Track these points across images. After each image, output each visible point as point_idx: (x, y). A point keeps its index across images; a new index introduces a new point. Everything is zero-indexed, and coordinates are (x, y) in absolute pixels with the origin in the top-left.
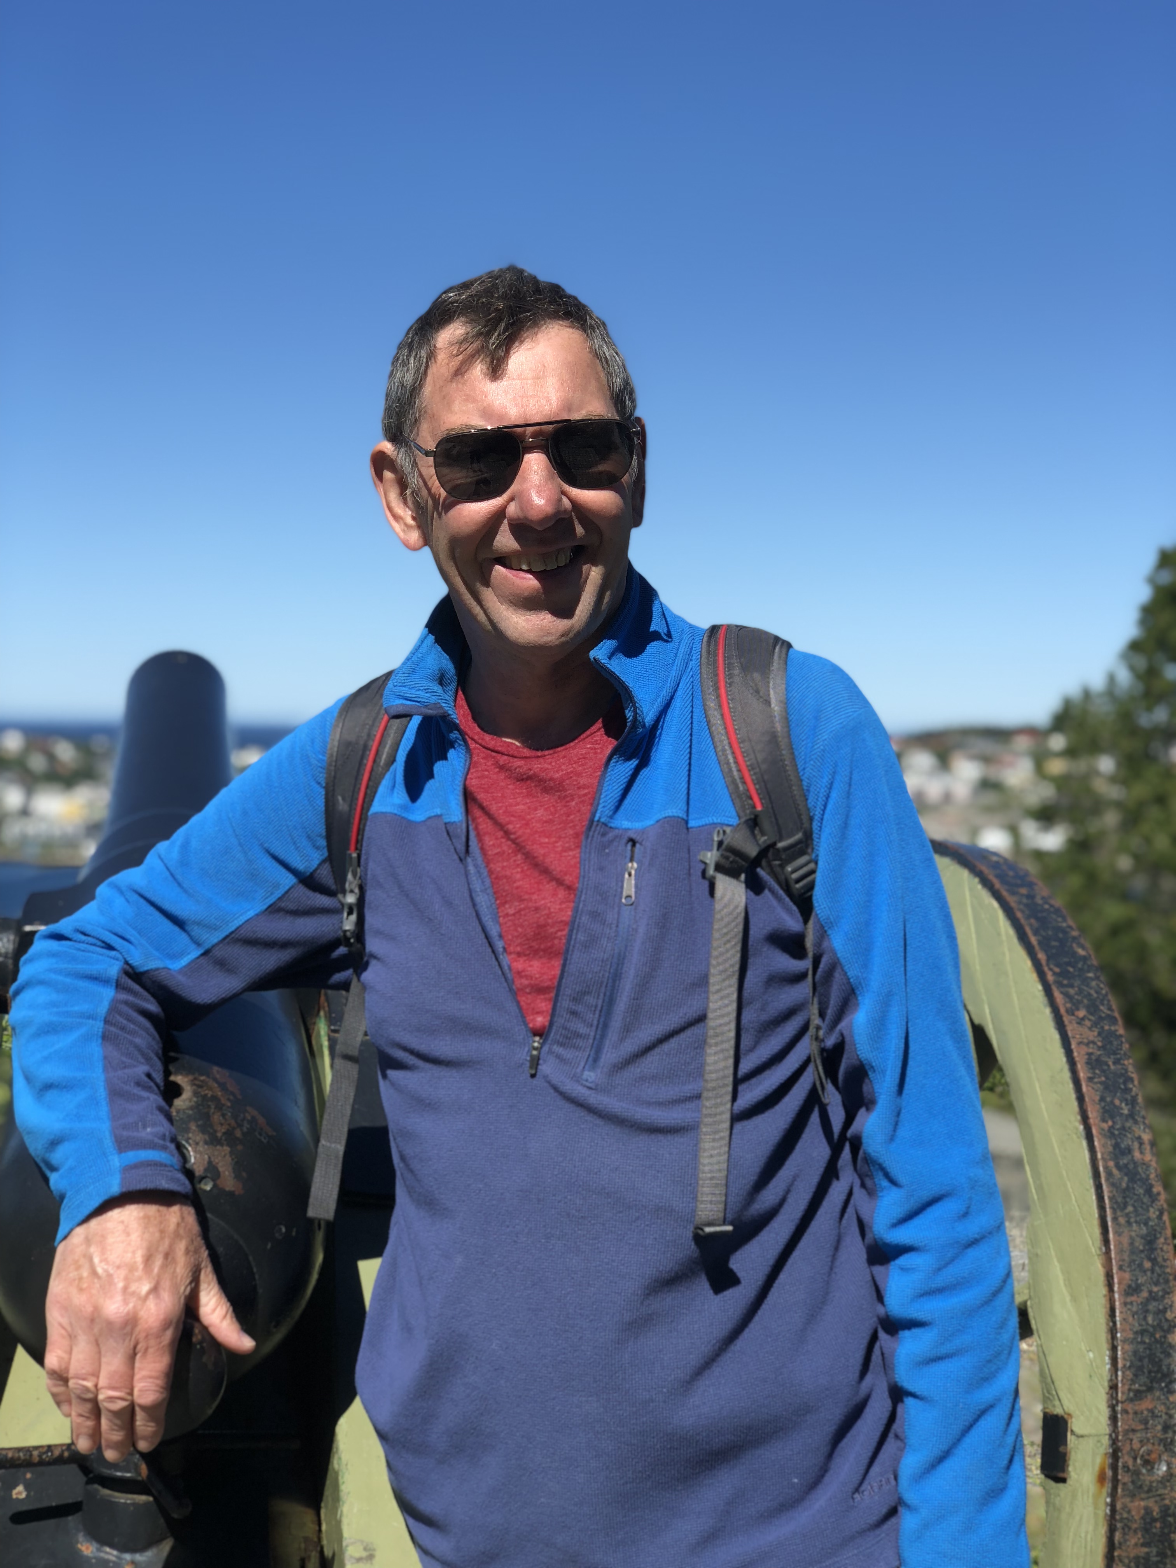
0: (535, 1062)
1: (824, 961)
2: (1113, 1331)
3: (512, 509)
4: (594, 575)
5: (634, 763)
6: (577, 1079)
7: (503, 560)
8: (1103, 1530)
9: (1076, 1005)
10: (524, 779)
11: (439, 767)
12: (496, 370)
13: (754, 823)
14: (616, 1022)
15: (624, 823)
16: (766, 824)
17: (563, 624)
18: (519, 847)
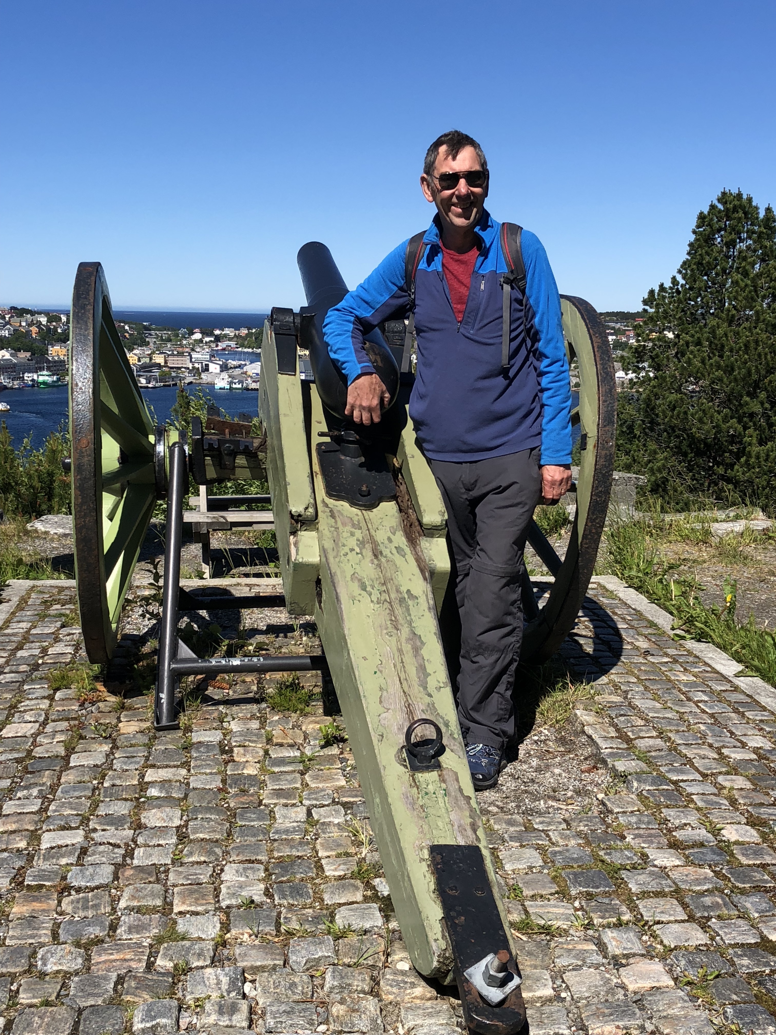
0: (459, 329)
1: (528, 307)
2: (599, 411)
3: (457, 193)
4: (475, 210)
5: (483, 258)
6: (469, 333)
7: (454, 205)
8: (595, 458)
9: (596, 333)
10: (457, 261)
11: (436, 258)
12: (454, 158)
13: (512, 272)
14: (478, 318)
15: (481, 272)
16: (515, 272)
17: (467, 221)
18: (456, 277)
